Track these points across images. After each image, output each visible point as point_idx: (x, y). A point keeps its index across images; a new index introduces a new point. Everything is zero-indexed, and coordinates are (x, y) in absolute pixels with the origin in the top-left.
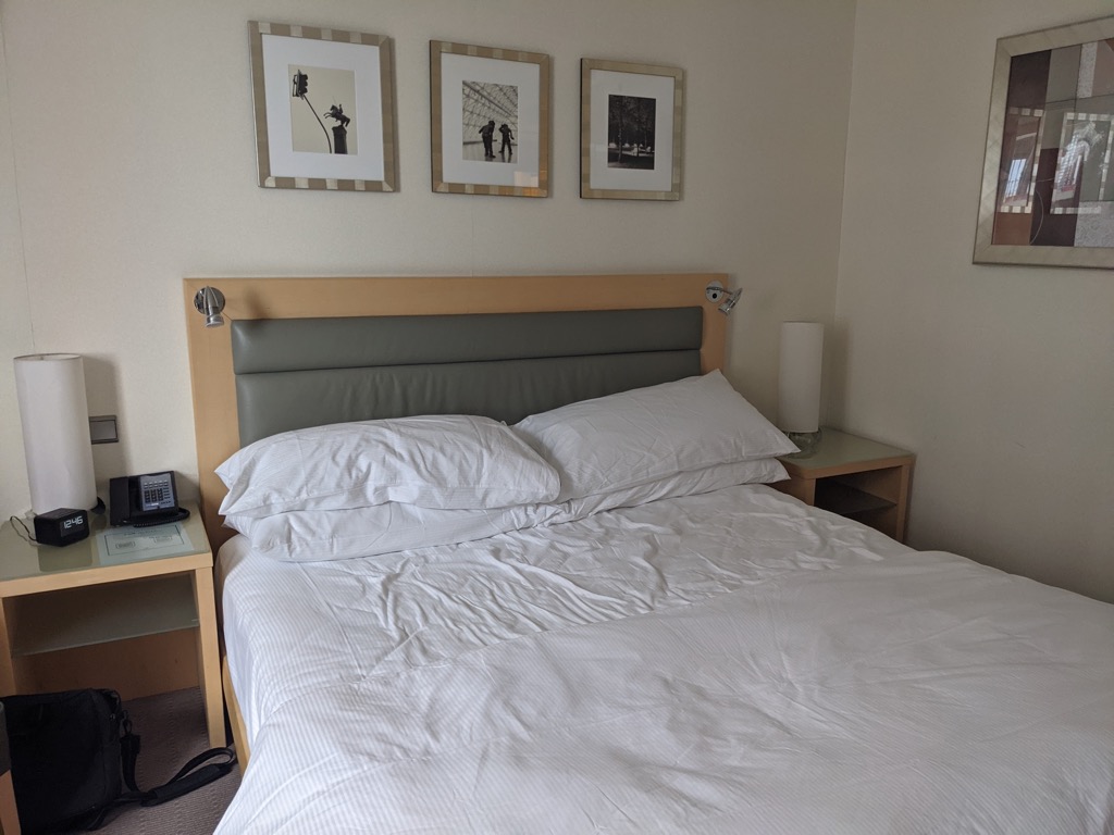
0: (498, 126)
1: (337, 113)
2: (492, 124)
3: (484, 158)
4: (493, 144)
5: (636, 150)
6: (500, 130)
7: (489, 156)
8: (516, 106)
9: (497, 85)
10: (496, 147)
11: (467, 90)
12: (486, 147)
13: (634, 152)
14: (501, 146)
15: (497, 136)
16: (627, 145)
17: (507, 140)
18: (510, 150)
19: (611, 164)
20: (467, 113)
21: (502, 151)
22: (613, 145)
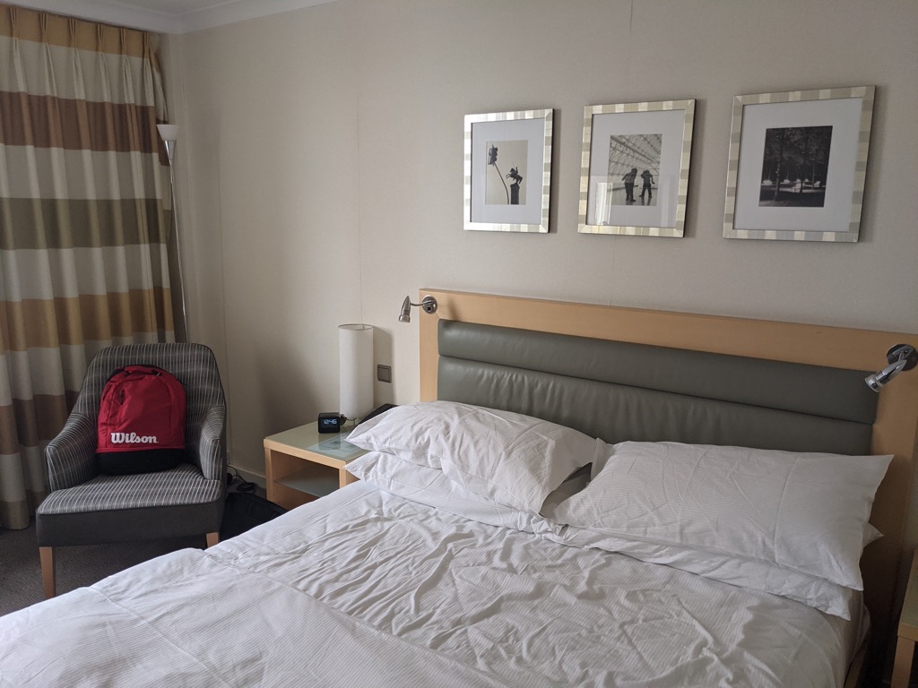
0: (640, 172)
1: (514, 174)
2: (635, 171)
3: (625, 201)
4: (634, 189)
5: (798, 186)
6: (642, 176)
7: (630, 200)
8: (659, 153)
9: (641, 136)
10: (637, 192)
11: (614, 144)
12: (627, 192)
13: (797, 188)
14: (641, 190)
15: (639, 181)
16: (787, 181)
17: (647, 186)
18: (650, 194)
19: (763, 203)
20: (613, 164)
21: (643, 195)
22: (768, 183)
